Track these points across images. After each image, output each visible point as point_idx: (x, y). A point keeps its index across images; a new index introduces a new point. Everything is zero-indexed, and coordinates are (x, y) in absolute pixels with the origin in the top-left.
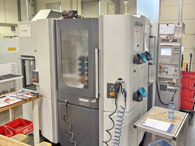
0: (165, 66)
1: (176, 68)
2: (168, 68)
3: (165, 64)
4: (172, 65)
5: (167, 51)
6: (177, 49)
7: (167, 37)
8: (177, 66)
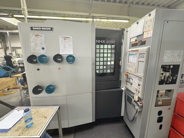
0: (130, 76)
1: (140, 81)
2: (132, 80)
3: (131, 74)
4: (136, 77)
5: (133, 58)
6: (142, 55)
7: (136, 40)
8: (141, 78)
